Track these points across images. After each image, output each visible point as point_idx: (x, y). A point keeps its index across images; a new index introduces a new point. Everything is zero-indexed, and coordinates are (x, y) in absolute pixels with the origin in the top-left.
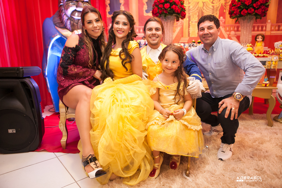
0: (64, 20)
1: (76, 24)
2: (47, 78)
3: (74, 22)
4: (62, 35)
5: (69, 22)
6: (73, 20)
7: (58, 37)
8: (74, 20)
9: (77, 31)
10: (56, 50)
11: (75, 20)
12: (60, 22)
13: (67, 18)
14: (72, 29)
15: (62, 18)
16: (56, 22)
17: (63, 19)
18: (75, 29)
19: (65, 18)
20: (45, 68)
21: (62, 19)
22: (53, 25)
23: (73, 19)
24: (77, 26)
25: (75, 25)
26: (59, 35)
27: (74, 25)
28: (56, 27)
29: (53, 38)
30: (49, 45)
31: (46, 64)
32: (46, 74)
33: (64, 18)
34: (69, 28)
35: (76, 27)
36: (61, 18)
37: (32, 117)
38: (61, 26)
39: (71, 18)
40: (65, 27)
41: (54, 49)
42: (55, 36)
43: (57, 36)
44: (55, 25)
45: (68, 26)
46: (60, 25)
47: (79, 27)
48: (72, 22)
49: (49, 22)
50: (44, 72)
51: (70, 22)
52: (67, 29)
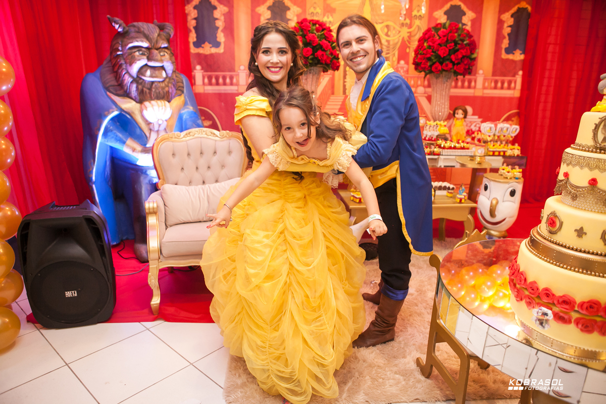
0: (126, 82)
1: (148, 91)
2: (94, 186)
3: (144, 87)
4: (122, 110)
5: (134, 86)
6: (141, 83)
7: (116, 113)
8: (143, 84)
9: (150, 102)
10: (113, 137)
11: (145, 82)
12: (116, 84)
13: (130, 80)
14: (140, 99)
15: (120, 77)
16: (108, 85)
17: (123, 81)
18: (146, 100)
19: (128, 80)
20: (91, 169)
21: (121, 79)
22: (103, 91)
23: (142, 81)
24: (150, 93)
25: (146, 92)
26: (117, 111)
27: (144, 92)
28: (108, 93)
29: (106, 116)
30: (99, 129)
31: (92, 161)
32: (94, 178)
33: (125, 80)
34: (134, 98)
35: (148, 95)
36: (118, 76)
37: (103, 271)
38: (119, 92)
39: (138, 80)
40: (127, 95)
41: (110, 136)
42: (109, 113)
43: (113, 112)
44: (107, 89)
45: (133, 93)
46: (116, 91)
47: (154, 95)
48: (140, 87)
49: (94, 84)
50: (90, 176)
51: (137, 87)
52: (131, 98)
